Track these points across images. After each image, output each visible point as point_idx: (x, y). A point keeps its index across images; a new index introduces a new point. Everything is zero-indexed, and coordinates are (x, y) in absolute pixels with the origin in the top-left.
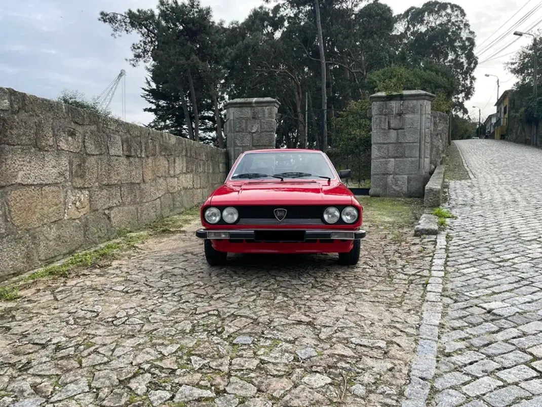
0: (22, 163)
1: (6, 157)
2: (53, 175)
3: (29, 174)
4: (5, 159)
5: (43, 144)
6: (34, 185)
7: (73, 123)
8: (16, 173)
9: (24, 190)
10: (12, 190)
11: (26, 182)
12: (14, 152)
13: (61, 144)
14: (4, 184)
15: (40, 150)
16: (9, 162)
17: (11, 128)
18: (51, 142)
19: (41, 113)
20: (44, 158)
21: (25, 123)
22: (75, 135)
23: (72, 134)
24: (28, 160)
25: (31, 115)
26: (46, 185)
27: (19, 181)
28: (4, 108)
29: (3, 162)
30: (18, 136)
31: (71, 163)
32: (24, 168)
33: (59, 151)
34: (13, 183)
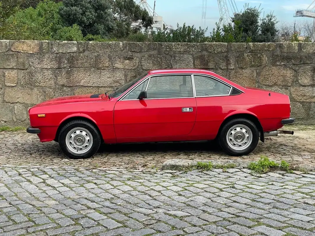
0: (84, 76)
1: (73, 73)
2: (108, 82)
3: (89, 81)
4: (73, 74)
5: (100, 66)
6: (92, 87)
7: (129, 52)
8: (79, 81)
9: (85, 89)
10: (77, 89)
11: (86, 85)
12: (79, 71)
13: (116, 65)
14: (72, 85)
15: (98, 69)
16: (75, 76)
17: (77, 60)
18: (107, 65)
19: (101, 50)
20: (101, 73)
21: (87, 57)
22: (133, 58)
23: (130, 59)
24: (88, 75)
25: (93, 52)
26: (102, 87)
27: (81, 84)
28: (73, 51)
29: (71, 75)
30: (82, 63)
31: (126, 76)
32: (86, 78)
33: (115, 69)
34: (77, 85)
